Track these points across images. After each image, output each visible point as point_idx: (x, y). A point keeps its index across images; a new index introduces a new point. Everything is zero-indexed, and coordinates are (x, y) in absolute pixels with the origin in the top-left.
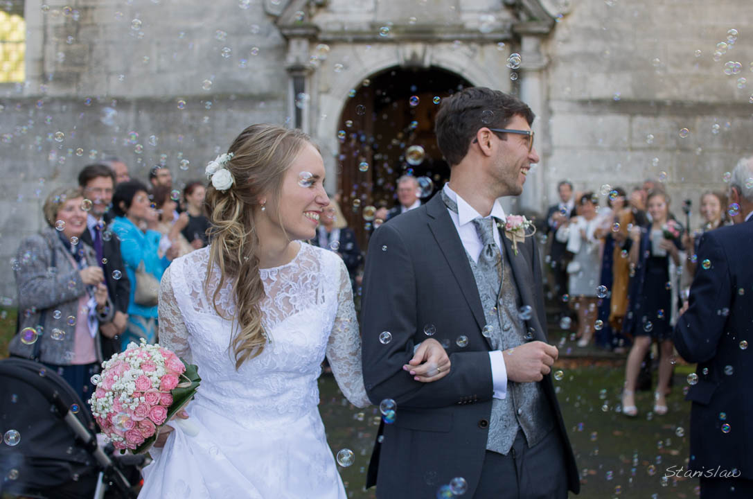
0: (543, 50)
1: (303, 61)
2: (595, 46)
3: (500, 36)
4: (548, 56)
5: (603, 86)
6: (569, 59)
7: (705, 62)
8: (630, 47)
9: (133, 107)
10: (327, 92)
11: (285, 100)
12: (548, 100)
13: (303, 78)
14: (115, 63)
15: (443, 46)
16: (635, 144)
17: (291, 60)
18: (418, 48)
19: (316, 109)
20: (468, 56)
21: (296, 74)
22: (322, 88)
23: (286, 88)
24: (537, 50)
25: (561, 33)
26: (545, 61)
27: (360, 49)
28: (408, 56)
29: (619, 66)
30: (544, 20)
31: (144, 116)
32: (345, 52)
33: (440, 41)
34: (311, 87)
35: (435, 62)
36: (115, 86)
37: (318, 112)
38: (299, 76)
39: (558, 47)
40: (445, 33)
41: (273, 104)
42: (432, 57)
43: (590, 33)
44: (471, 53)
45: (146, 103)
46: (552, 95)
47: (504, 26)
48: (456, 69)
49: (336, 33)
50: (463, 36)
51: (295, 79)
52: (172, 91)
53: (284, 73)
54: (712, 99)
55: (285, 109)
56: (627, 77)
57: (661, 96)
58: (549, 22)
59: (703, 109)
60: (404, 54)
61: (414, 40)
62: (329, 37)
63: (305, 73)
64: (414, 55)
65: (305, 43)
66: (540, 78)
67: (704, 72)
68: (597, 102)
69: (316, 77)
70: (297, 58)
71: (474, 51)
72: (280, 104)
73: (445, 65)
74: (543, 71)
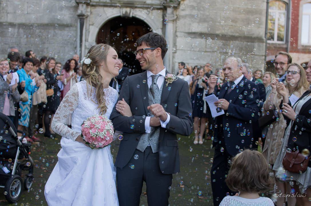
0: (175, 13)
1: (84, 13)
2: (195, 12)
3: (159, 7)
4: (177, 15)
5: (196, 28)
6: (185, 17)
7: (234, 21)
8: (208, 14)
9: (17, 27)
10: (93, 25)
11: (76, 27)
12: (176, 32)
13: (84, 19)
14: (10, 9)
15: (137, 10)
16: (208, 50)
17: (79, 12)
18: (128, 10)
19: (88, 31)
20: (146, 13)
21: (81, 17)
22: (91, 23)
23: (77, 22)
24: (173, 13)
25: (182, 7)
26: (175, 17)
27: (106, 9)
28: (124, 13)
29: (203, 20)
30: (176, 2)
31: (21, 30)
32: (100, 10)
33: (136, 7)
34: (86, 23)
35: (134, 15)
36: (10, 18)
37: (89, 32)
38: (82, 18)
39: (181, 12)
40: (138, 4)
41: (71, 28)
42: (133, 13)
43: (193, 7)
44: (148, 13)
45: (22, 25)
46: (177, 30)
47: (161, 3)
48: (142, 18)
49: (97, 2)
50: (145, 6)
51: (81, 19)
52: (32, 22)
53: (76, 17)
54: (237, 35)
55: (76, 30)
56: (206, 25)
57: (218, 32)
58: (177, 3)
59: (233, 38)
60: (123, 12)
61: (127, 7)
62: (94, 4)
63: (84, 17)
64: (126, 12)
65: (85, 6)
66: (173, 23)
67: (234, 24)
68: (194, 33)
69: (88, 18)
70: (82, 11)
71: (149, 12)
72: (74, 29)
73: (137, 17)
74: (174, 21)
